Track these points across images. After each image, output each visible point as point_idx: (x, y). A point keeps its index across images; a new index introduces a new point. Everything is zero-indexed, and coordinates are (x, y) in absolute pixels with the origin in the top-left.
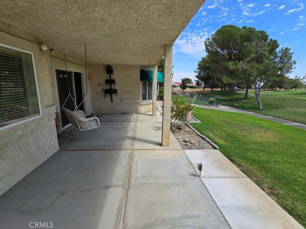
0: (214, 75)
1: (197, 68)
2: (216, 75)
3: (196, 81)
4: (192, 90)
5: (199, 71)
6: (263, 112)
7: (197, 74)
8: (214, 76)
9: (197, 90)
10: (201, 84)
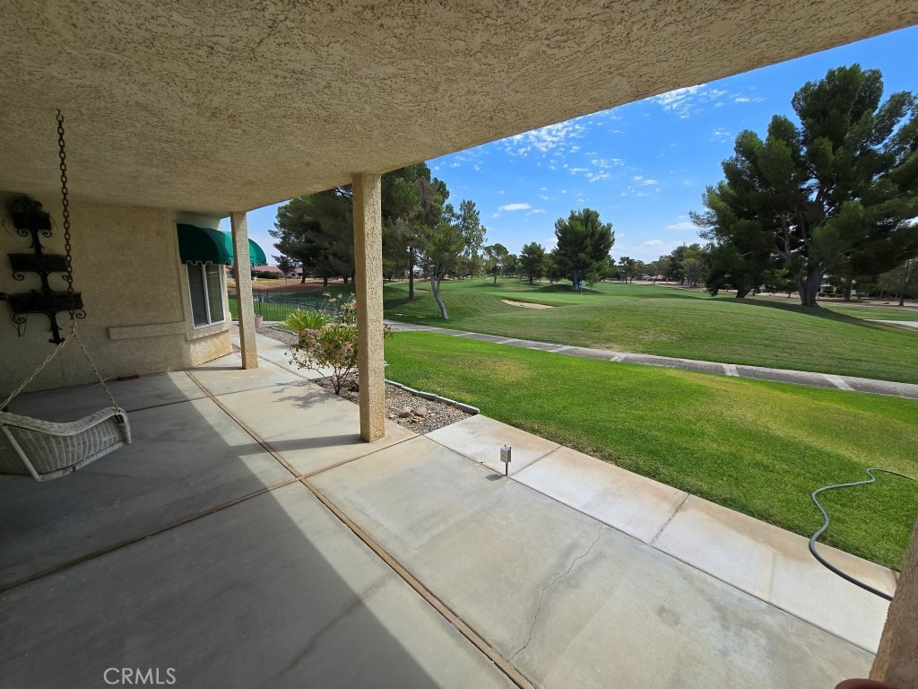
0: (327, 245)
1: (275, 224)
2: (331, 244)
4: (275, 284)
5: (284, 232)
6: (453, 324)
7: (278, 241)
8: (327, 249)
9: (281, 282)
10: (294, 267)
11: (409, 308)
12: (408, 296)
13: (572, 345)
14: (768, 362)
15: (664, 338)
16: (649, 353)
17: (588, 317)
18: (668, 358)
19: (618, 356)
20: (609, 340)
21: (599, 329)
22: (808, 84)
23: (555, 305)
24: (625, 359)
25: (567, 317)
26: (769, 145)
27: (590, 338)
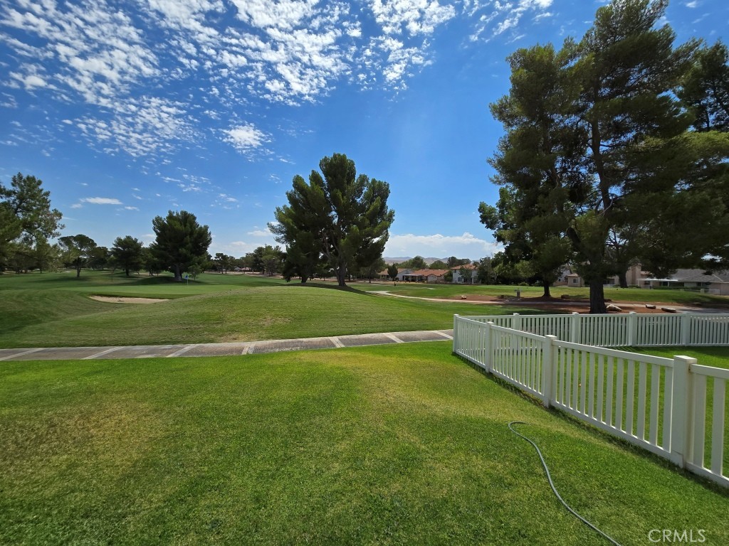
13: (194, 343)
14: (354, 330)
15: (280, 322)
16: (274, 338)
17: (206, 310)
18: (290, 340)
19: (248, 346)
20: (232, 331)
21: (220, 320)
22: (326, 157)
23: (171, 297)
24: (257, 349)
25: (182, 311)
26: (312, 187)
27: (213, 331)
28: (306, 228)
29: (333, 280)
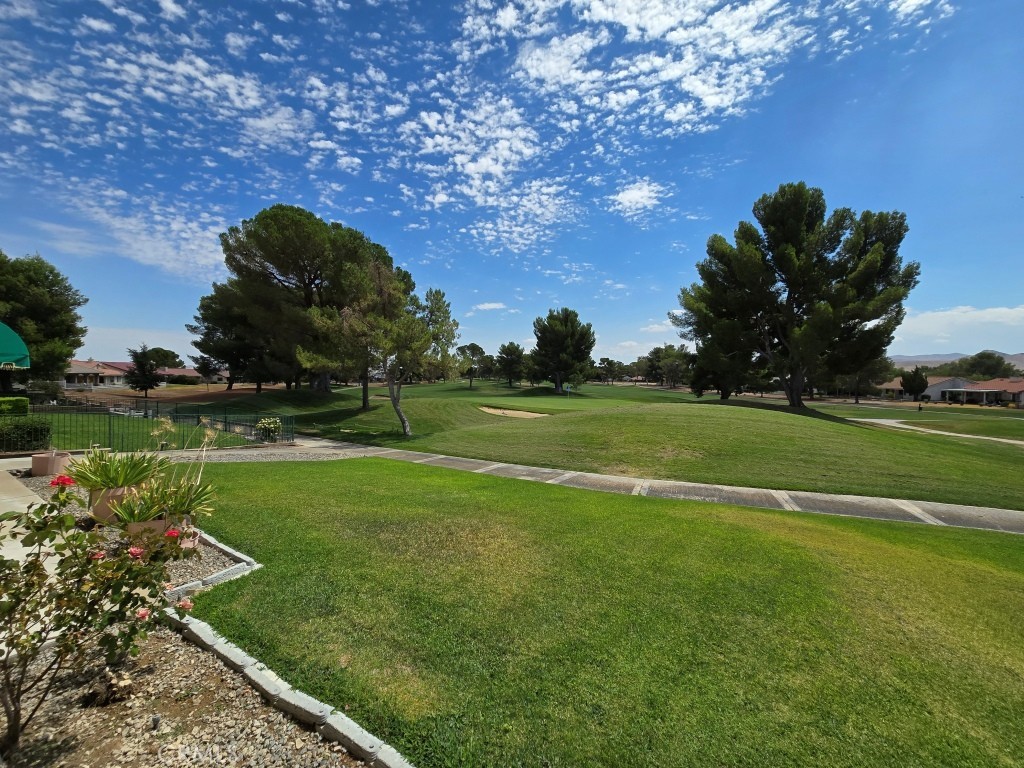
0: (262, 342)
1: (195, 317)
2: (268, 342)
3: (195, 360)
4: (182, 391)
5: (206, 328)
6: (417, 443)
7: (198, 338)
8: (262, 347)
9: (202, 388)
10: (219, 370)
11: (361, 421)
12: (360, 403)
13: (575, 470)
15: (686, 455)
16: (677, 478)
17: (588, 429)
18: (703, 485)
19: (641, 485)
20: (620, 461)
21: (605, 445)
22: (765, 195)
23: (551, 413)
24: (652, 490)
25: (563, 430)
26: (740, 249)
27: (597, 458)
28: (729, 315)
29: (779, 397)
